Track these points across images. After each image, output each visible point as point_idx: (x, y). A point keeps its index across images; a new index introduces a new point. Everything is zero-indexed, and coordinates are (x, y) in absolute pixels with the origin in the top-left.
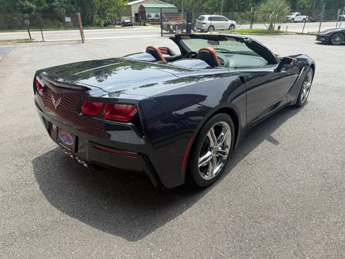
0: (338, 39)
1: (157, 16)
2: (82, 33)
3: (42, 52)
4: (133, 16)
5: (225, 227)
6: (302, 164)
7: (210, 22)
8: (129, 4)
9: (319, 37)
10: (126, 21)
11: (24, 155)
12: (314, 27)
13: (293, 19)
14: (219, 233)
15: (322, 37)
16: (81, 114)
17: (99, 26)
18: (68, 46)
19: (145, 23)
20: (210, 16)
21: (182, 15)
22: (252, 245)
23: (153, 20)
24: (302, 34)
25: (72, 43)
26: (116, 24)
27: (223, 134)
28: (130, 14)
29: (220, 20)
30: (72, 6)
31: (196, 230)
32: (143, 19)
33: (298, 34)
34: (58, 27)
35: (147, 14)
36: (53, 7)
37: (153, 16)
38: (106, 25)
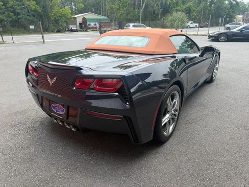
0: (223, 38)
1: (95, 25)
2: (43, 37)
3: (14, 50)
4: (78, 25)
5: (188, 170)
6: (227, 121)
7: (134, 28)
8: (76, 16)
9: (210, 37)
10: (73, 28)
11: (15, 126)
12: (204, 31)
13: (189, 26)
14: (185, 175)
15: (212, 36)
16: (75, 88)
17: (53, 32)
18: (33, 46)
19: (87, 29)
20: (134, 24)
21: (113, 24)
22: (212, 182)
23: (93, 27)
24: (197, 35)
25: (35, 44)
26: (65, 31)
27: (175, 101)
28: (76, 24)
29: (141, 27)
30: (34, 18)
31: (167, 174)
32: (85, 27)
33: (195, 35)
34: (24, 33)
35: (88, 23)
36: (19, 19)
37: (92, 24)
38: (58, 31)
